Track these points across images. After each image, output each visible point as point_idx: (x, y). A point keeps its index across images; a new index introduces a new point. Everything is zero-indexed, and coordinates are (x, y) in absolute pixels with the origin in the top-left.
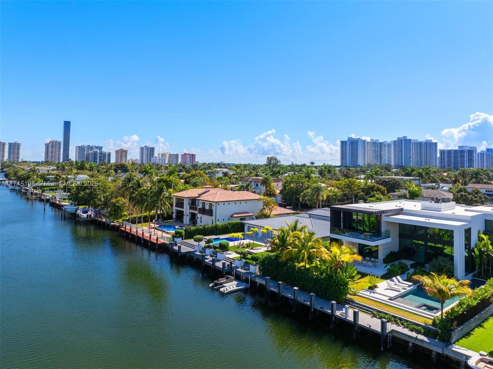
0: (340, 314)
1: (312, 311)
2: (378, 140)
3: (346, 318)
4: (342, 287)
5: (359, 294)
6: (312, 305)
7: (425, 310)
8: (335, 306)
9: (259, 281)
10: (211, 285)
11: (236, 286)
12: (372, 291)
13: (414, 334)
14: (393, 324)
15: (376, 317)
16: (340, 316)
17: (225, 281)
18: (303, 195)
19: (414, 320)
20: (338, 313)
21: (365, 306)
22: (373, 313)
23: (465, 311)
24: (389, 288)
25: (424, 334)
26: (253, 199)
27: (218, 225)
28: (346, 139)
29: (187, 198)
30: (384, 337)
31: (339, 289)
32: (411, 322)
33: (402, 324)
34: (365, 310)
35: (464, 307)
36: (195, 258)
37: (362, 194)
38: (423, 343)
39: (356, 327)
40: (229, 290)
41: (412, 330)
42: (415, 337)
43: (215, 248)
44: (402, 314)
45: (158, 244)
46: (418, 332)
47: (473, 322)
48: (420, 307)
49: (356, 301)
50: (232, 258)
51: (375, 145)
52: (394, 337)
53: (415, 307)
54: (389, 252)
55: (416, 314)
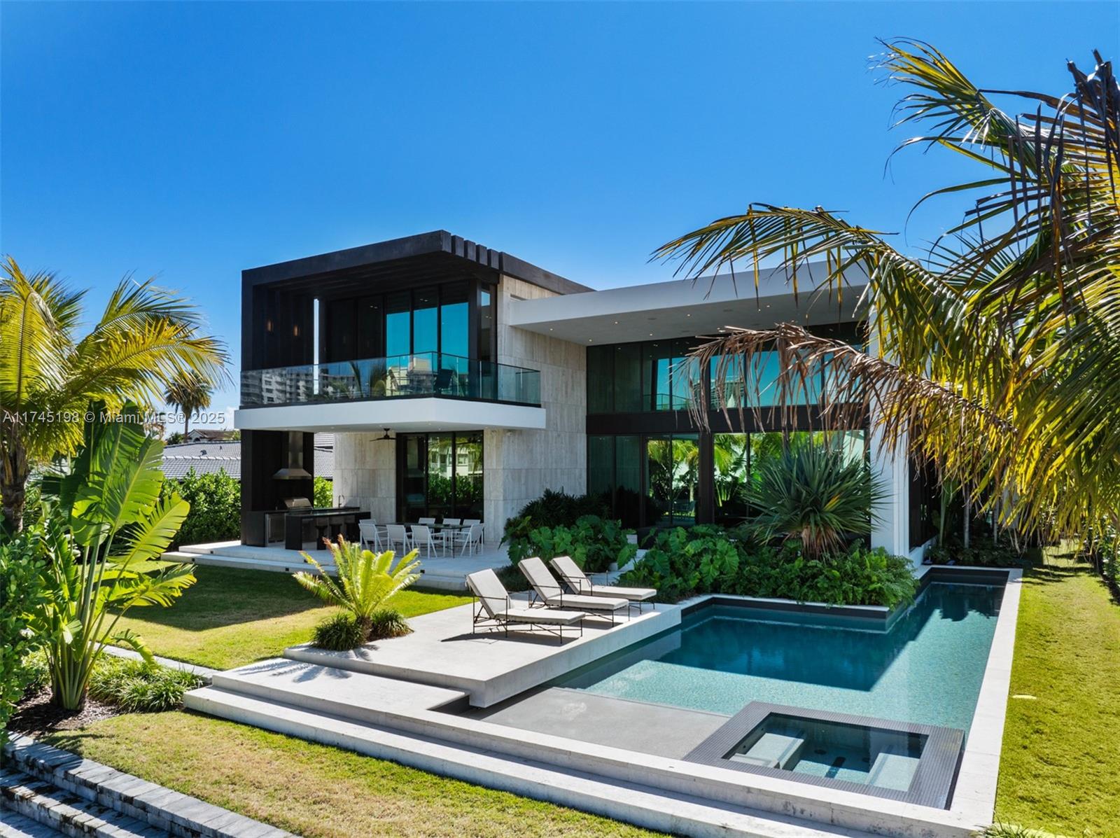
12: (335, 657)
53: (688, 758)
54: (538, 495)
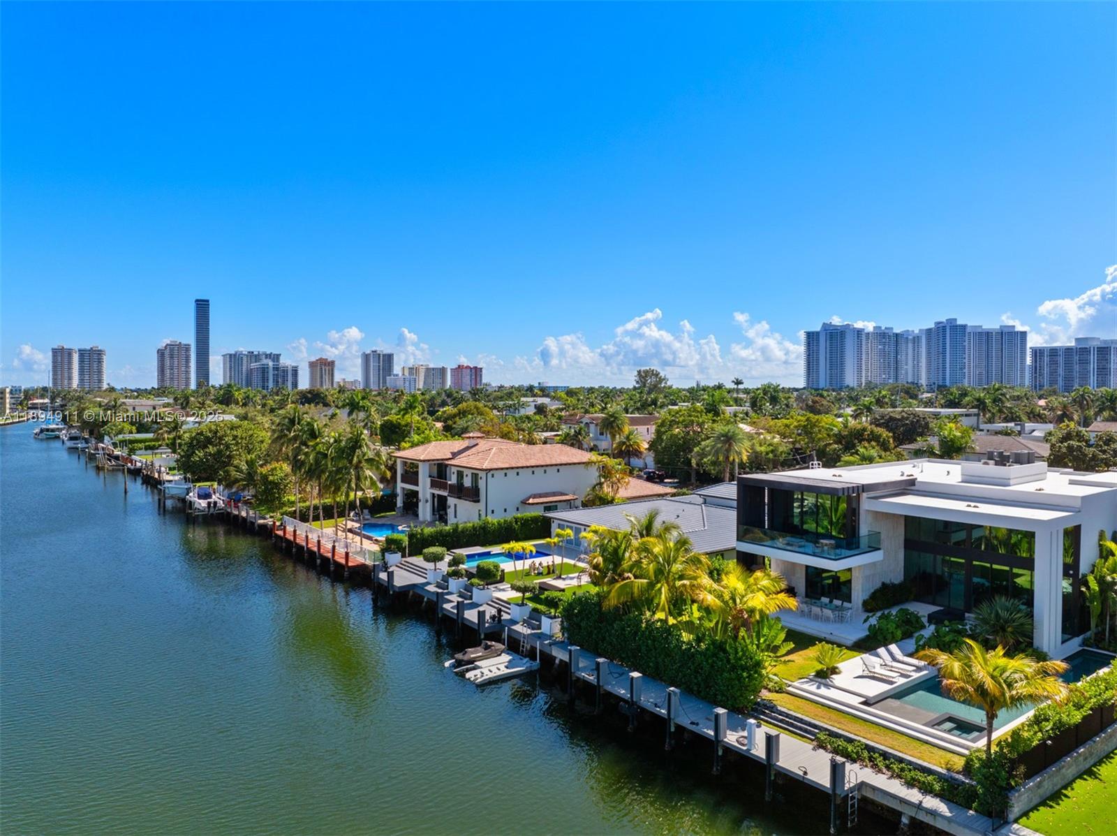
0: (737, 741)
1: (673, 729)
2: (892, 328)
3: (748, 750)
4: (745, 674)
5: (790, 689)
6: (672, 717)
7: (949, 731)
8: (723, 722)
9: (560, 655)
10: (447, 664)
11: (507, 667)
12: (823, 681)
13: (914, 795)
14: (866, 766)
15: (825, 748)
16: (736, 744)
17: (480, 654)
18: (698, 452)
19: (919, 758)
20: (731, 738)
21: (801, 721)
22: (817, 739)
23: (1050, 738)
24: (866, 673)
25: (940, 795)
26: (576, 461)
27: (488, 522)
28: (818, 328)
29: (424, 461)
30: (838, 802)
31: (740, 678)
32: (910, 763)
33: (888, 767)
34: (800, 729)
35: (1048, 729)
36: (425, 599)
37: (835, 449)
38: (935, 819)
39: (773, 773)
40: (488, 675)
41: (910, 784)
42: (917, 802)
43: (470, 575)
44: (890, 742)
45: (349, 567)
46: (926, 790)
47: (1070, 765)
48: (939, 724)
49: (779, 708)
50: (505, 599)
51: (884, 340)
52: (864, 800)
53: (924, 725)
54: (878, 585)
55: (927, 742)
